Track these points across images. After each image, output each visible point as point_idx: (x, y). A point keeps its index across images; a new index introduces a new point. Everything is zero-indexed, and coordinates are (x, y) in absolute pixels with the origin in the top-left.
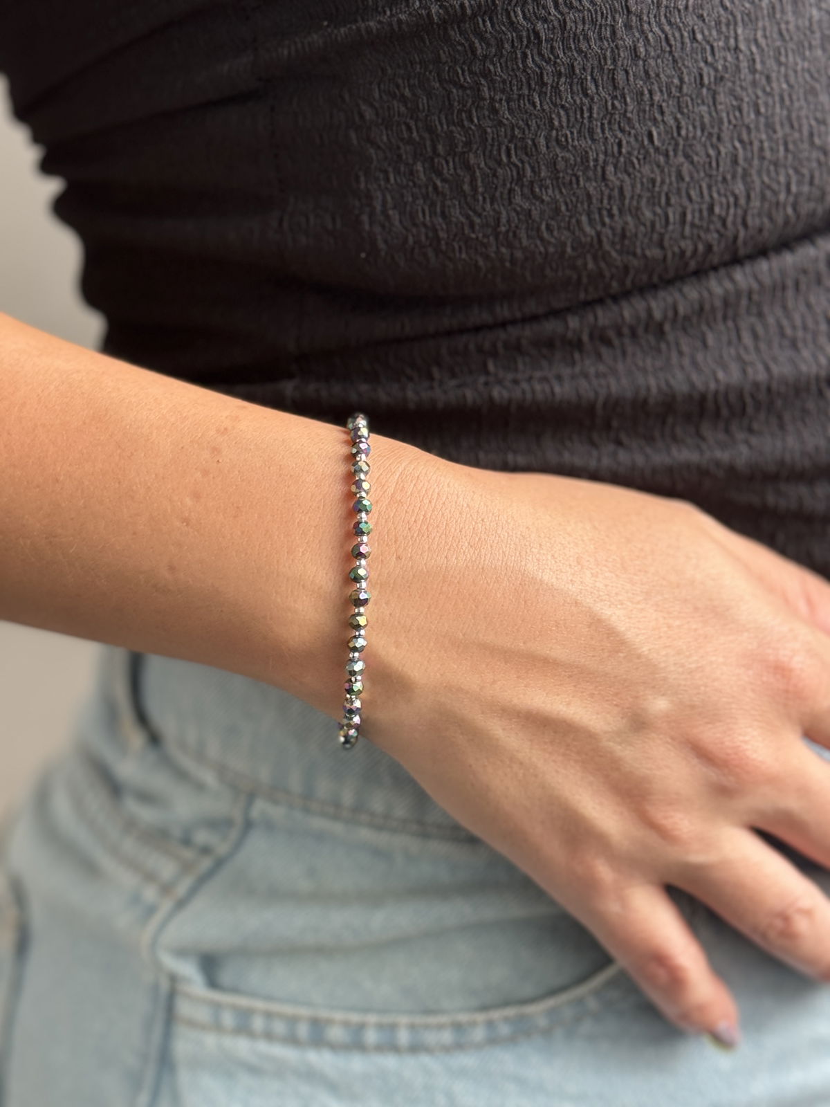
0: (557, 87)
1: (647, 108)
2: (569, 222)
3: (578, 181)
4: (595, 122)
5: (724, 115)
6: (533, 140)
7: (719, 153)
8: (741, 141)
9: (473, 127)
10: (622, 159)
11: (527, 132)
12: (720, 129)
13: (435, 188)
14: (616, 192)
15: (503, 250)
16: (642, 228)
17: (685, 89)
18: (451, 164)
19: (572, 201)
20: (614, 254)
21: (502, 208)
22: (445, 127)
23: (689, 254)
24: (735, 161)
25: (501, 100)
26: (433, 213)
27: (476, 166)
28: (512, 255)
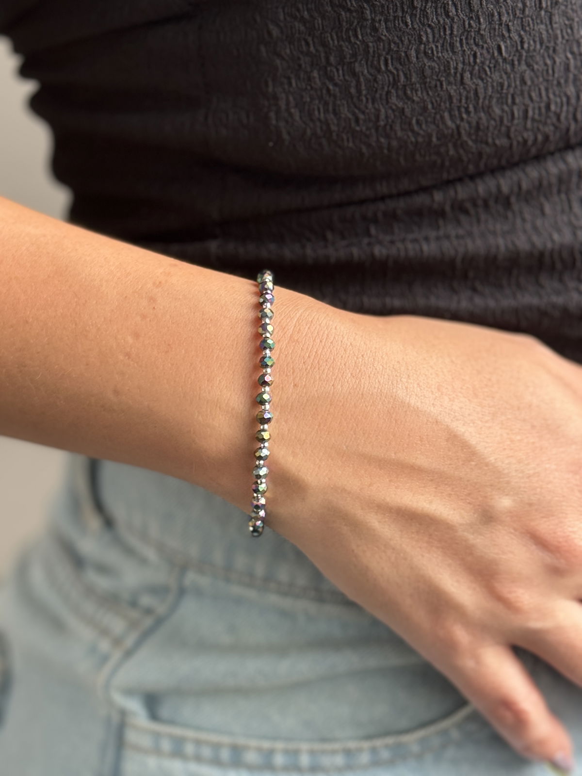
0: (425, 10)
1: (497, 27)
2: (434, 118)
3: (441, 85)
4: (455, 38)
5: (559, 32)
6: (406, 52)
7: (554, 62)
8: (572, 53)
9: (358, 43)
10: (477, 68)
11: (401, 46)
12: (555, 43)
13: (328, 90)
14: (472, 94)
15: (382, 140)
16: (493, 123)
17: (527, 12)
18: (341, 72)
19: (436, 101)
20: (470, 143)
21: (381, 106)
22: (336, 42)
23: (530, 142)
24: (567, 69)
25: (380, 20)
26: (326, 111)
27: (360, 74)
28: (389, 144)
